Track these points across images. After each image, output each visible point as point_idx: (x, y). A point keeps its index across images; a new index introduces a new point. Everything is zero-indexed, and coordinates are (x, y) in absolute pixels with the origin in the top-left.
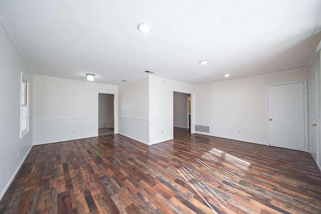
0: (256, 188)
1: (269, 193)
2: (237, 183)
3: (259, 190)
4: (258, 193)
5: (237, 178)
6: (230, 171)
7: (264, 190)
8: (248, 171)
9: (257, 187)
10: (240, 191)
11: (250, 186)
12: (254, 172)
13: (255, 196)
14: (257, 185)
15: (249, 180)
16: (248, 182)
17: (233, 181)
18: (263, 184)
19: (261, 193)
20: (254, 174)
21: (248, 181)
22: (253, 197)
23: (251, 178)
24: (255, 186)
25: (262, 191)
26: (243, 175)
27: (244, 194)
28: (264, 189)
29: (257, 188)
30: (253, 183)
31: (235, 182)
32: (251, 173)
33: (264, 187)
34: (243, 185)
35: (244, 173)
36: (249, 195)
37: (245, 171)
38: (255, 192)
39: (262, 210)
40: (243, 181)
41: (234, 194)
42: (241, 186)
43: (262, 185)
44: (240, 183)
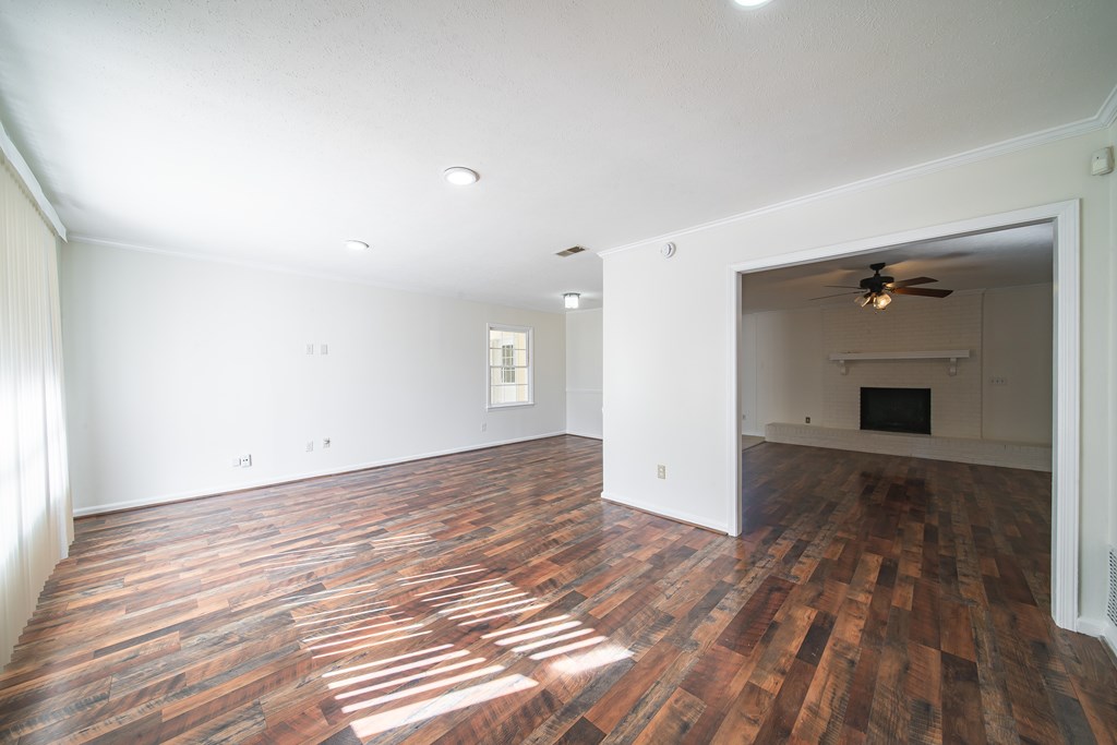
0: (236, 639)
1: (193, 653)
2: (293, 609)
3: (225, 637)
4: (223, 630)
5: (308, 619)
6: (352, 619)
7: (211, 649)
8: (313, 676)
9: (234, 644)
10: (266, 599)
11: (257, 628)
12: (289, 690)
13: (225, 617)
14: (240, 647)
15: (274, 641)
16: (270, 636)
17: (307, 605)
18: (226, 669)
19: (213, 635)
20: (279, 682)
21: (274, 639)
22: (228, 612)
23: (277, 654)
24: (242, 640)
25: (215, 644)
26: (309, 644)
27: (250, 603)
28: (213, 652)
29: (233, 640)
30: (255, 642)
31: (300, 606)
32: (295, 674)
33: (217, 658)
34: (275, 616)
35: (315, 653)
36: (240, 608)
37: (323, 664)
38: (231, 624)
39: (197, 607)
40: (285, 624)
41: (271, 588)
42: (275, 611)
43: (224, 662)
44: (286, 614)
